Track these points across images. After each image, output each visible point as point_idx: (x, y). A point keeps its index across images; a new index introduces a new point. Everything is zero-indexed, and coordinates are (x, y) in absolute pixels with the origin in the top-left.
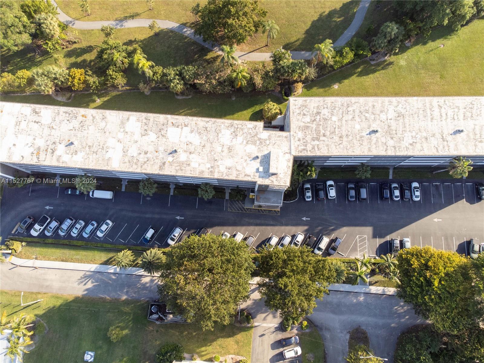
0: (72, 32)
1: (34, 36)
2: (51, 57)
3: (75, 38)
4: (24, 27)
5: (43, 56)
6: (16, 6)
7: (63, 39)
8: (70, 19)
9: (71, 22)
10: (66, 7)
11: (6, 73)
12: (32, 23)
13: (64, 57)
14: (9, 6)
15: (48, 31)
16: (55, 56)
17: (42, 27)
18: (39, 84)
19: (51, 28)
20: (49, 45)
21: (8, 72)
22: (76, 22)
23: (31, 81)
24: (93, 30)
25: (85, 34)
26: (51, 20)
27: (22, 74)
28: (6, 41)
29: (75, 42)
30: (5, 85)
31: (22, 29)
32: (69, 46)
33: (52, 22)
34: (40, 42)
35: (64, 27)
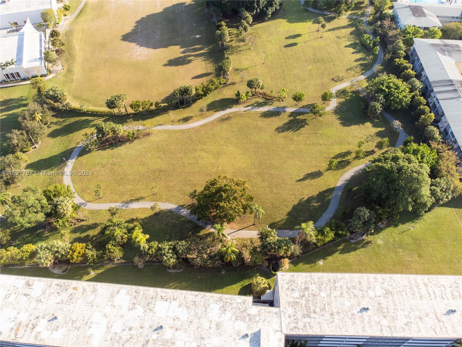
0: (83, 211)
1: (48, 215)
2: (58, 233)
3: (84, 217)
4: (42, 207)
5: (51, 231)
6: (40, 191)
7: (73, 218)
8: (83, 201)
9: (84, 204)
10: (82, 192)
11: (12, 247)
12: (49, 204)
13: (70, 233)
14: (33, 191)
15: (62, 211)
16: (63, 232)
17: (58, 207)
18: (40, 257)
19: (65, 208)
20: (59, 223)
21: (15, 246)
22: (88, 204)
23: (33, 254)
24: (101, 210)
25: (93, 213)
26: (67, 202)
27: (27, 248)
28: (22, 219)
29: (83, 220)
30: (8, 259)
31: (39, 209)
32: (77, 223)
33: (67, 203)
34: (52, 220)
35: (76, 208)
